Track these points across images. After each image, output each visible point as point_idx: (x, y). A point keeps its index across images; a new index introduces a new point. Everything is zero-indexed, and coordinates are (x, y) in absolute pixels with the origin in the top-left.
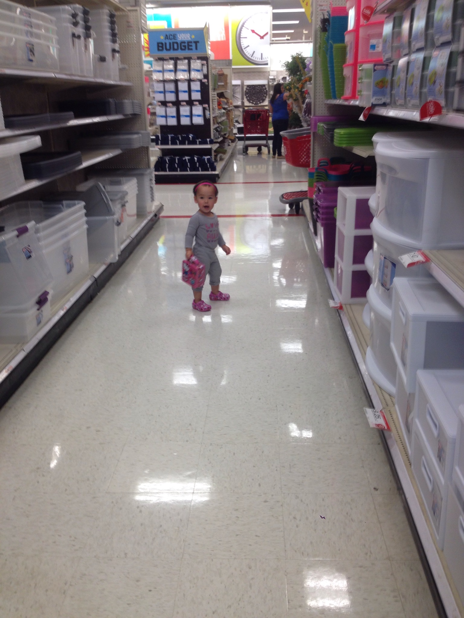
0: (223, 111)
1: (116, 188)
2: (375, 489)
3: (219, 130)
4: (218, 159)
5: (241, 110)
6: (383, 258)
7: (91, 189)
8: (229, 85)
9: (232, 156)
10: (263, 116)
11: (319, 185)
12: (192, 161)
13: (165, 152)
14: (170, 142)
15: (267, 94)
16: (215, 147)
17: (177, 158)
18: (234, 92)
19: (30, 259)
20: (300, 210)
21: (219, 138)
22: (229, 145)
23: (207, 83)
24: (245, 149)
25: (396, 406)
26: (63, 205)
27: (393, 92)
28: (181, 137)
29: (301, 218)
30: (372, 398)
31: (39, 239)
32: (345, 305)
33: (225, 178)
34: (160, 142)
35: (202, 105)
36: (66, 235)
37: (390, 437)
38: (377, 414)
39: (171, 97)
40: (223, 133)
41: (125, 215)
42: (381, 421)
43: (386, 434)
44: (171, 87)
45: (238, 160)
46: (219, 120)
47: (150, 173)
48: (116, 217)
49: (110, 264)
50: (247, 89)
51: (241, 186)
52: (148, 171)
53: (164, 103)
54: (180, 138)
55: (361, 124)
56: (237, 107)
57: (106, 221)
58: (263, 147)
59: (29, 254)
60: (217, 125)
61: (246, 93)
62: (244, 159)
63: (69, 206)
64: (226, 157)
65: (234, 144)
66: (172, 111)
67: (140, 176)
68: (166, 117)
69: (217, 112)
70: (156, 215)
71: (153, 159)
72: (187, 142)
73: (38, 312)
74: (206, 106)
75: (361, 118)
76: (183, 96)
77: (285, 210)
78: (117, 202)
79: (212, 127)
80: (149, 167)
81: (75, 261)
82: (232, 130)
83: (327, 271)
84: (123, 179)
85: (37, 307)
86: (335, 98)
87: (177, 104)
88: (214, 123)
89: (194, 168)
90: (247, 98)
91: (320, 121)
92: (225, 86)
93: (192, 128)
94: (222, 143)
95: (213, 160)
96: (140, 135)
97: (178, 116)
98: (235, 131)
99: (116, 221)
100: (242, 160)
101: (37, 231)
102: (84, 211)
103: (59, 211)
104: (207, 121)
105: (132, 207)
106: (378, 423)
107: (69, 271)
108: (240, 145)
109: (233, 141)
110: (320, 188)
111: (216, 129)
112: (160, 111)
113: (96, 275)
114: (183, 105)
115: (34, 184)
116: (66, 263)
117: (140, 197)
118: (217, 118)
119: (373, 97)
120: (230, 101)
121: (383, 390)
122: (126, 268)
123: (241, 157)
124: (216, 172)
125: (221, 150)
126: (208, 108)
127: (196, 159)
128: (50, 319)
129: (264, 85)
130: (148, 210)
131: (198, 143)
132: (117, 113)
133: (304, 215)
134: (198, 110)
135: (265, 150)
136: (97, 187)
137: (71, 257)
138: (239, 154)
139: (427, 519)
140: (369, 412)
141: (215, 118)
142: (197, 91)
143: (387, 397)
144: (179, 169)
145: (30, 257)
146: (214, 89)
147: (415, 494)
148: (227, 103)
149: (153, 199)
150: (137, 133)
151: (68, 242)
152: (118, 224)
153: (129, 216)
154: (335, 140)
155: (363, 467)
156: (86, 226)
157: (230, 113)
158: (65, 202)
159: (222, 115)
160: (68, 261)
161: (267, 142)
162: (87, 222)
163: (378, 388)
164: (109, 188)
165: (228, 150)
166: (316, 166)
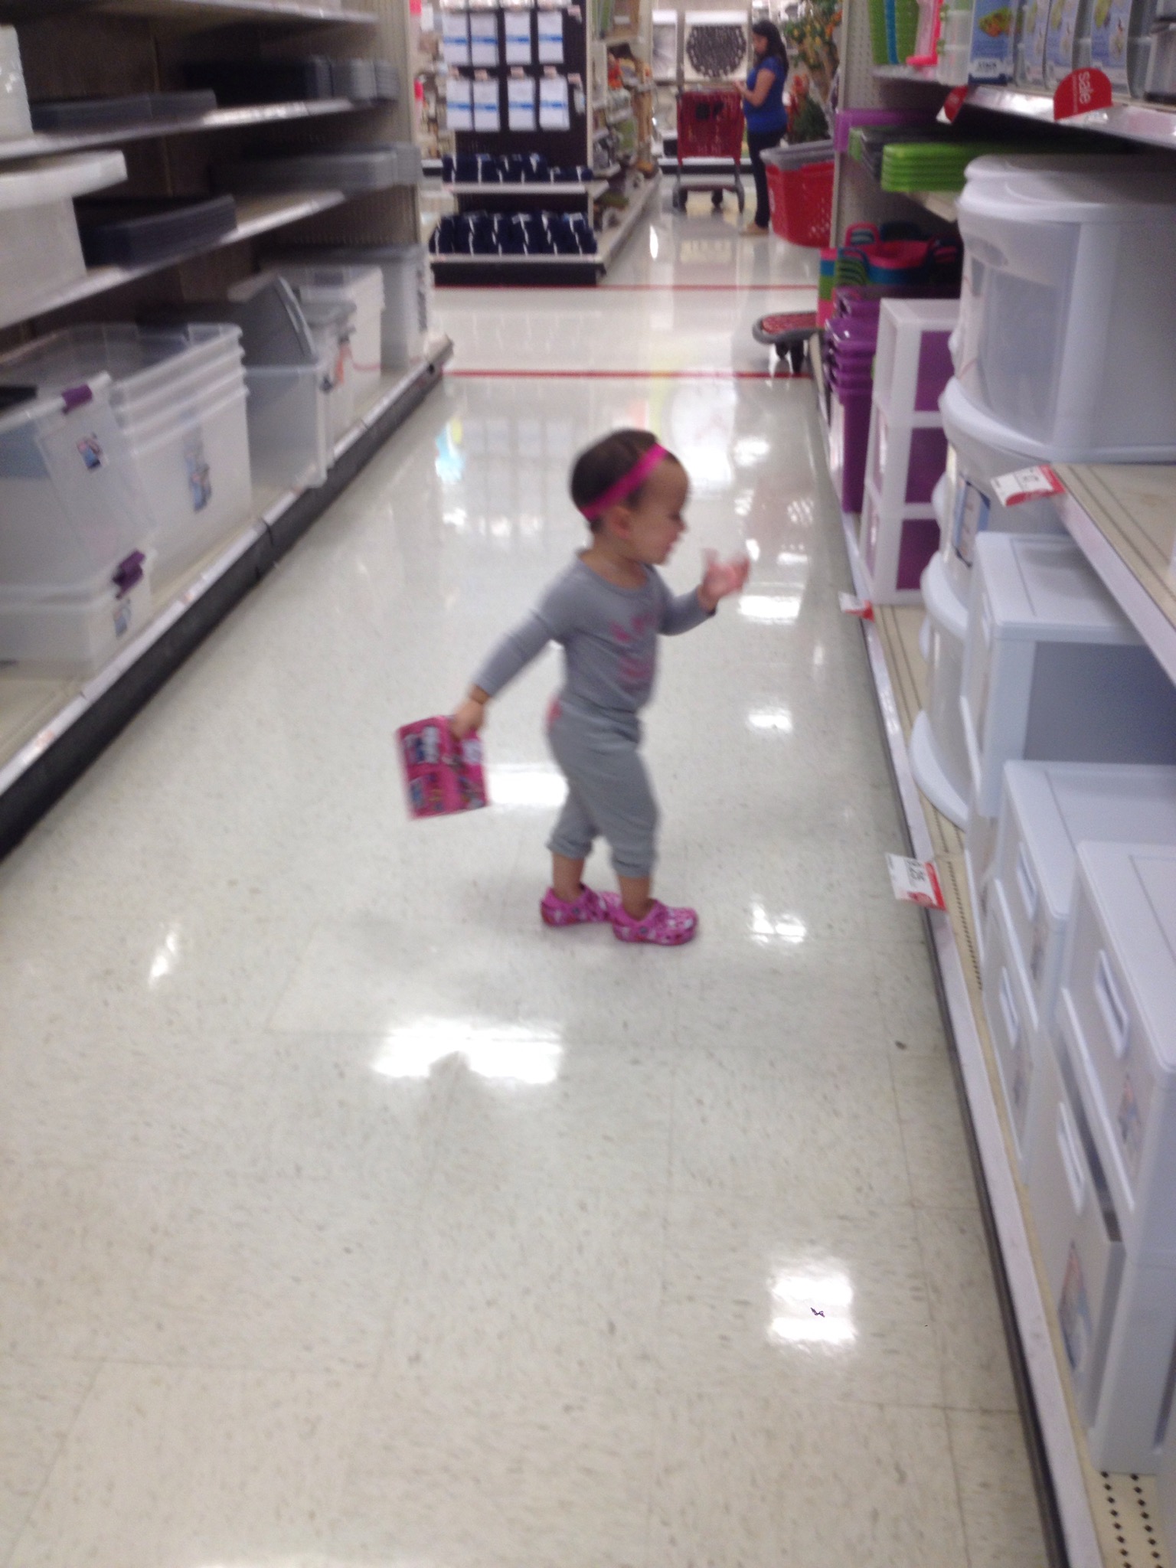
0: (624, 93)
1: (327, 294)
2: (901, 1045)
3: (609, 143)
4: (605, 221)
5: (674, 90)
6: (963, 484)
7: (259, 298)
8: (644, 24)
9: (646, 214)
10: (729, 109)
11: (841, 294)
12: (535, 226)
13: (467, 203)
14: (480, 176)
15: (743, 50)
16: (597, 189)
17: (496, 220)
18: (657, 43)
19: (99, 471)
20: (804, 364)
21: (608, 165)
22: (636, 185)
23: (580, 18)
24: (680, 199)
25: (967, 854)
26: (186, 334)
27: (1021, 46)
28: (511, 163)
29: (805, 382)
30: (913, 833)
31: (121, 421)
32: (881, 606)
33: (622, 274)
34: (453, 176)
35: (567, 78)
36: (190, 413)
37: (943, 924)
38: (916, 868)
39: (485, 55)
40: (620, 154)
41: (347, 366)
42: (926, 888)
43: (935, 916)
44: (486, 27)
45: (663, 227)
46: (612, 118)
47: (419, 258)
48: (323, 367)
49: (307, 493)
50: (692, 35)
51: (667, 296)
52: (413, 251)
53: (467, 72)
54: (507, 165)
55: (939, 134)
56: (663, 84)
57: (294, 379)
58: (726, 195)
59: (93, 456)
60: (603, 132)
61: (690, 47)
62: (674, 223)
63: (203, 338)
64: (628, 217)
65: (651, 184)
66: (487, 91)
67: (391, 265)
68: (472, 107)
69: (606, 98)
70: (431, 369)
71: (428, 221)
72: (523, 177)
73: (118, 603)
74: (576, 78)
75: (942, 117)
76: (518, 53)
77: (766, 362)
78: (327, 332)
79: (592, 136)
80: (415, 238)
81: (215, 480)
82: (648, 146)
83: (847, 520)
84: (347, 271)
85: (115, 589)
86: (894, 61)
87: (501, 72)
88: (596, 126)
89: (539, 246)
90: (691, 58)
91: (857, 123)
92: (634, 26)
93: (540, 138)
94: (616, 181)
95: (591, 224)
96: (394, 156)
97: (503, 107)
98: (657, 148)
99: (320, 379)
100: (669, 225)
101: (116, 399)
102: (239, 352)
103: (176, 348)
104: (577, 120)
105: (366, 345)
106: (914, 890)
107: (201, 503)
108: (667, 186)
109: (649, 175)
110: (846, 302)
111: (603, 142)
112: (455, 90)
113: (271, 516)
114: (517, 78)
115: (111, 278)
116: (192, 483)
117: (390, 319)
118: (607, 112)
119: (972, 60)
120: (646, 66)
121: (943, 815)
122: (347, 503)
123: (667, 219)
124: (597, 258)
125: (614, 198)
126: (581, 85)
127: (545, 221)
128: (149, 623)
129: (738, 27)
130: (411, 353)
131: (552, 177)
132: (334, 93)
133: (811, 375)
134: (554, 89)
135: (730, 199)
136: (275, 290)
137: (204, 471)
138: (666, 210)
139: (1002, 1116)
140: (899, 865)
141: (600, 113)
142: (554, 39)
143: (949, 830)
144: (500, 249)
145: (95, 464)
146: (603, 35)
147: (981, 1057)
148: (637, 72)
149: (423, 325)
150: (386, 149)
151: (198, 430)
152: (327, 386)
153: (357, 367)
154: (884, 175)
155: (876, 994)
156: (242, 392)
157: (645, 101)
158: (192, 329)
159: (618, 106)
160: (197, 479)
161: (737, 180)
162: (248, 381)
163: (930, 809)
164: (309, 294)
165: (632, 201)
166: (842, 245)
